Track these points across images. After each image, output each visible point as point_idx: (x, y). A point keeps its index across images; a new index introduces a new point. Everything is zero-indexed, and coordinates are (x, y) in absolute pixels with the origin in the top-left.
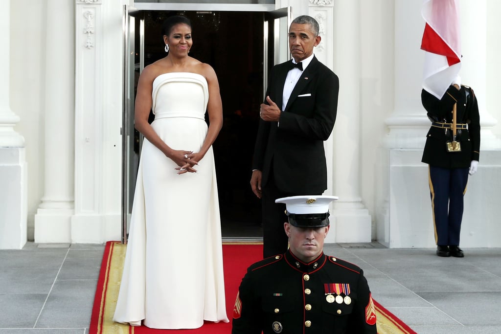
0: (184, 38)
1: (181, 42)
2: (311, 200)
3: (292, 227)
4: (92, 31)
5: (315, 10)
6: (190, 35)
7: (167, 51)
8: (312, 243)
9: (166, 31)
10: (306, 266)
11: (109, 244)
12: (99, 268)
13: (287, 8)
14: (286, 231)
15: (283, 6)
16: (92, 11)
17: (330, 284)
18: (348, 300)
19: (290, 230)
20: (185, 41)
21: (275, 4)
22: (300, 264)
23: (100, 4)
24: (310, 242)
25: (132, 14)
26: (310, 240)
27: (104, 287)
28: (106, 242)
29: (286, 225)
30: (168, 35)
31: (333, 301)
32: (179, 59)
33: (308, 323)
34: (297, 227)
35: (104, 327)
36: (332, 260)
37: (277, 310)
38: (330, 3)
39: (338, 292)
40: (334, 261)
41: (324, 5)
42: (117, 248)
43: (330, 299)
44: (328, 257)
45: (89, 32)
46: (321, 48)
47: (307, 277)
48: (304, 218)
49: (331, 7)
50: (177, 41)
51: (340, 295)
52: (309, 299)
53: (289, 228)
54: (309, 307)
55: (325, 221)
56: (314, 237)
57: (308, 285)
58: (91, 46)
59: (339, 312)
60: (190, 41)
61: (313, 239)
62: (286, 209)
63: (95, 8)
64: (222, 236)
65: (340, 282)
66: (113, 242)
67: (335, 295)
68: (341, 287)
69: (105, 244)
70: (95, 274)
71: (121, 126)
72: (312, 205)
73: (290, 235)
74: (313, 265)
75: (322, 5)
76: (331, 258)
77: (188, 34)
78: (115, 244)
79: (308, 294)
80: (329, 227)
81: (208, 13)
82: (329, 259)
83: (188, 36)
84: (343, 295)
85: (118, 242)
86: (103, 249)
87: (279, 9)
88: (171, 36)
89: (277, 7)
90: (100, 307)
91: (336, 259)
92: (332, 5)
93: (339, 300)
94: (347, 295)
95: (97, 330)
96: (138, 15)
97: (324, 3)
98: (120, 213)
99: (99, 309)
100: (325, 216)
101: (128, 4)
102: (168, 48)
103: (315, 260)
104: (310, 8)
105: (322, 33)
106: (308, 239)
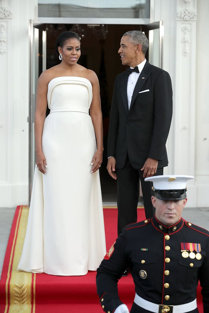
0: (75, 50)
1: (72, 54)
2: (172, 179)
3: (157, 200)
4: (5, 40)
5: (182, 24)
6: (80, 47)
7: (60, 59)
8: (172, 213)
9: (60, 44)
10: (168, 229)
11: (18, 207)
12: (10, 227)
13: (159, 22)
14: (153, 203)
15: (156, 20)
16: (4, 24)
17: (185, 243)
18: (199, 257)
19: (156, 202)
20: (75, 52)
21: (149, 18)
22: (163, 227)
23: (11, 19)
24: (171, 212)
25: (36, 27)
26: (171, 210)
27: (14, 242)
28: (16, 206)
29: (153, 198)
30: (62, 47)
31: (187, 257)
32: (70, 66)
33: (167, 272)
34: (161, 199)
35: (13, 273)
36: (188, 225)
37: (143, 261)
38: (193, 18)
39: (191, 250)
40: (189, 226)
41: (189, 20)
42: (24, 211)
43: (185, 255)
44: (185, 223)
45: (2, 41)
46: (186, 54)
47: (167, 237)
48: (167, 193)
49: (195, 21)
50: (69, 53)
51: (193, 252)
52: (168, 254)
53: (155, 201)
54: (168, 260)
55: (183, 196)
56: (174, 208)
57: (168, 243)
58: (4, 52)
59: (192, 265)
60: (79, 53)
61: (173, 209)
62: (153, 186)
63: (7, 22)
64: (103, 202)
65: (193, 242)
66: (22, 206)
67: (189, 252)
68: (194, 246)
69: (16, 208)
70: (8, 232)
71: (28, 115)
72: (172, 182)
73: (156, 206)
74: (172, 228)
75: (187, 19)
76: (187, 223)
77: (77, 47)
78: (23, 208)
79: (168, 250)
80: (186, 199)
81: (96, 25)
82: (186, 224)
83: (78, 48)
84: (195, 252)
85: (26, 206)
86: (14, 212)
87: (153, 23)
88: (65, 49)
89: (152, 21)
90: (10, 258)
91: (192, 224)
92: (195, 19)
93: (192, 256)
94: (198, 252)
95: (7, 276)
96: (41, 27)
97: (189, 18)
98: (27, 183)
99: (9, 260)
100: (183, 191)
101: (33, 19)
102: (62, 57)
103: (175, 224)
104: (177, 22)
105: (187, 41)
106: (169, 209)
